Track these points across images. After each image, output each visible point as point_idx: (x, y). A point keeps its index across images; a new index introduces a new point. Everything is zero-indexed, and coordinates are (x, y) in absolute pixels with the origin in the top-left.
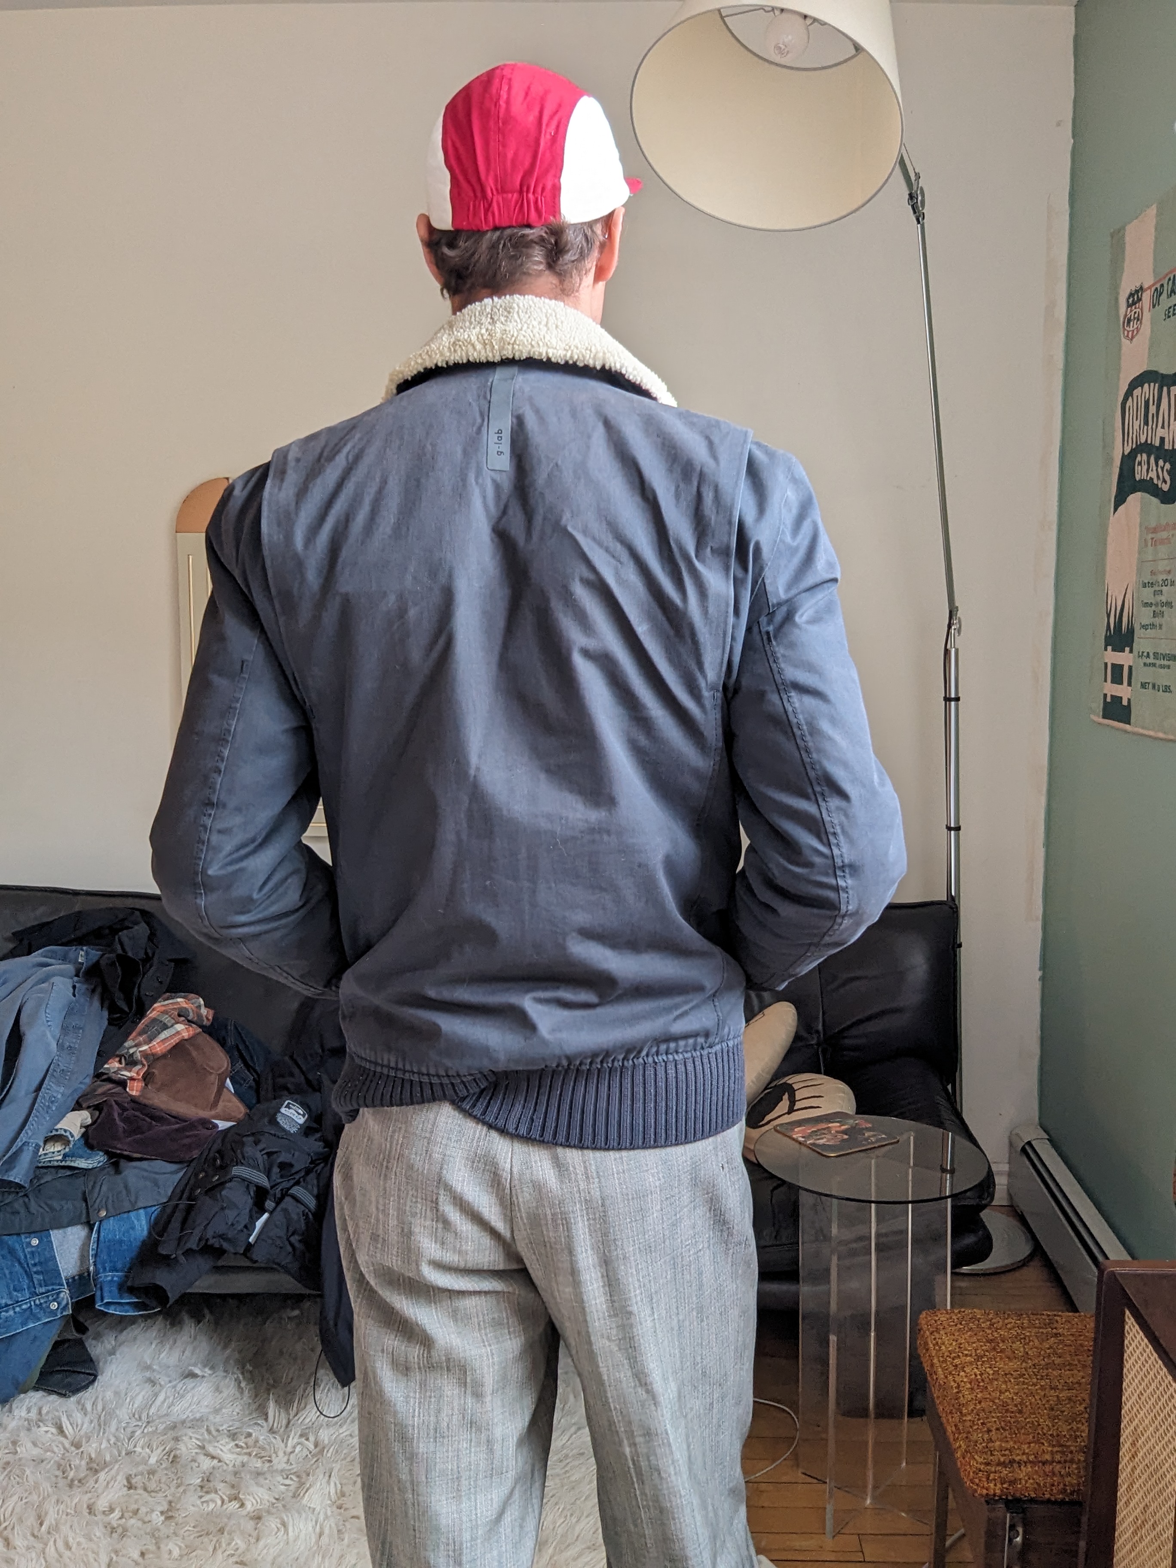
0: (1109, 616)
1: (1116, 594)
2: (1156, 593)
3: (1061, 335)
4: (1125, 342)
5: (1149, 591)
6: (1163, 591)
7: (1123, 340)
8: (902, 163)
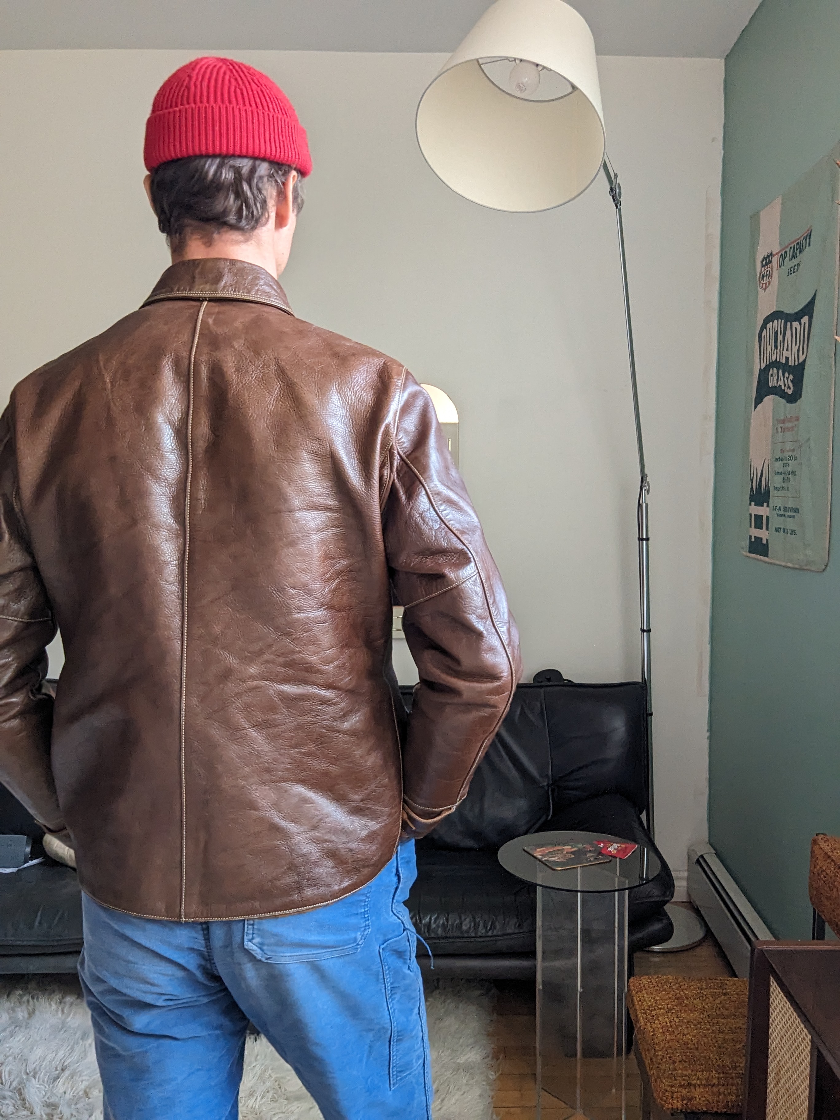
0: (752, 481)
1: (757, 464)
2: (785, 465)
3: (717, 286)
4: (761, 291)
5: (779, 464)
6: (790, 464)
7: (759, 289)
8: (605, 166)
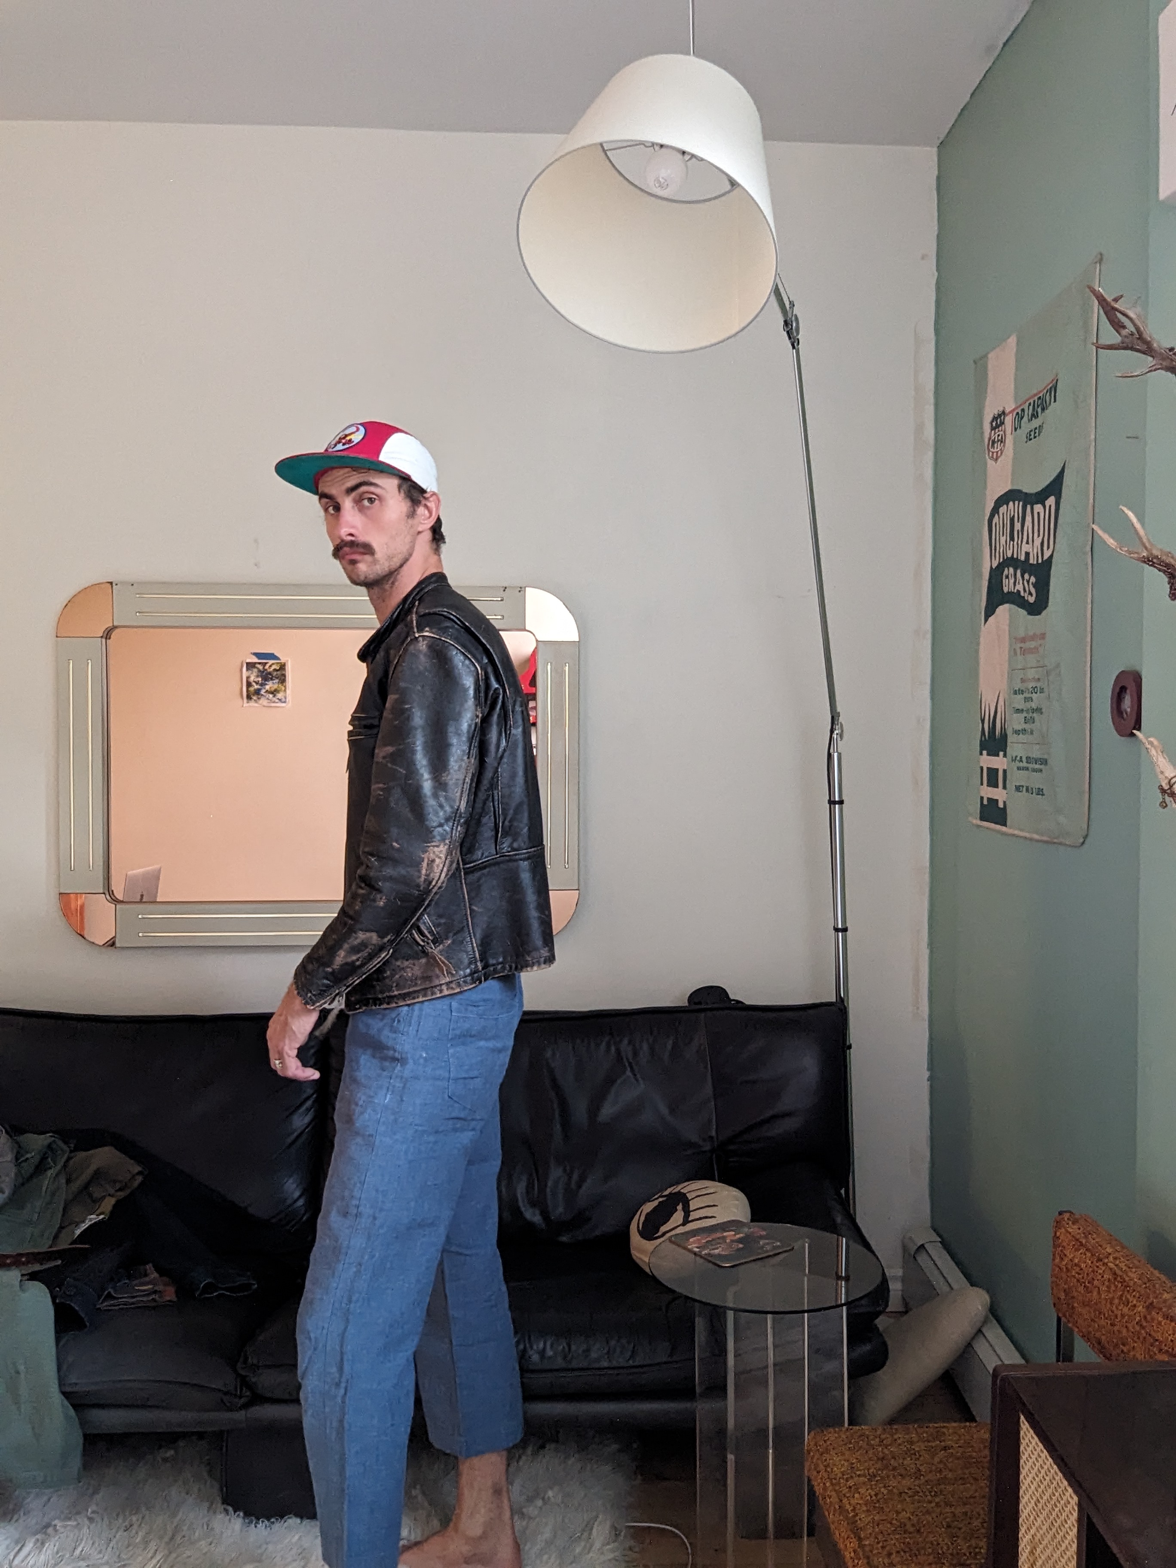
0: (983, 721)
1: (989, 699)
2: (1027, 700)
3: (930, 455)
4: (990, 463)
5: (1020, 697)
6: (1033, 698)
7: (988, 459)
8: (777, 292)
